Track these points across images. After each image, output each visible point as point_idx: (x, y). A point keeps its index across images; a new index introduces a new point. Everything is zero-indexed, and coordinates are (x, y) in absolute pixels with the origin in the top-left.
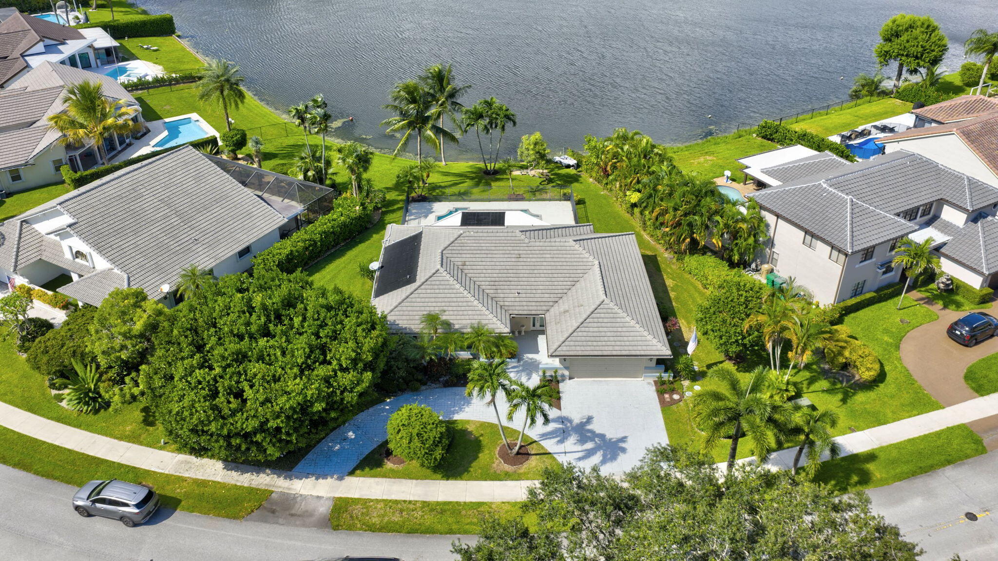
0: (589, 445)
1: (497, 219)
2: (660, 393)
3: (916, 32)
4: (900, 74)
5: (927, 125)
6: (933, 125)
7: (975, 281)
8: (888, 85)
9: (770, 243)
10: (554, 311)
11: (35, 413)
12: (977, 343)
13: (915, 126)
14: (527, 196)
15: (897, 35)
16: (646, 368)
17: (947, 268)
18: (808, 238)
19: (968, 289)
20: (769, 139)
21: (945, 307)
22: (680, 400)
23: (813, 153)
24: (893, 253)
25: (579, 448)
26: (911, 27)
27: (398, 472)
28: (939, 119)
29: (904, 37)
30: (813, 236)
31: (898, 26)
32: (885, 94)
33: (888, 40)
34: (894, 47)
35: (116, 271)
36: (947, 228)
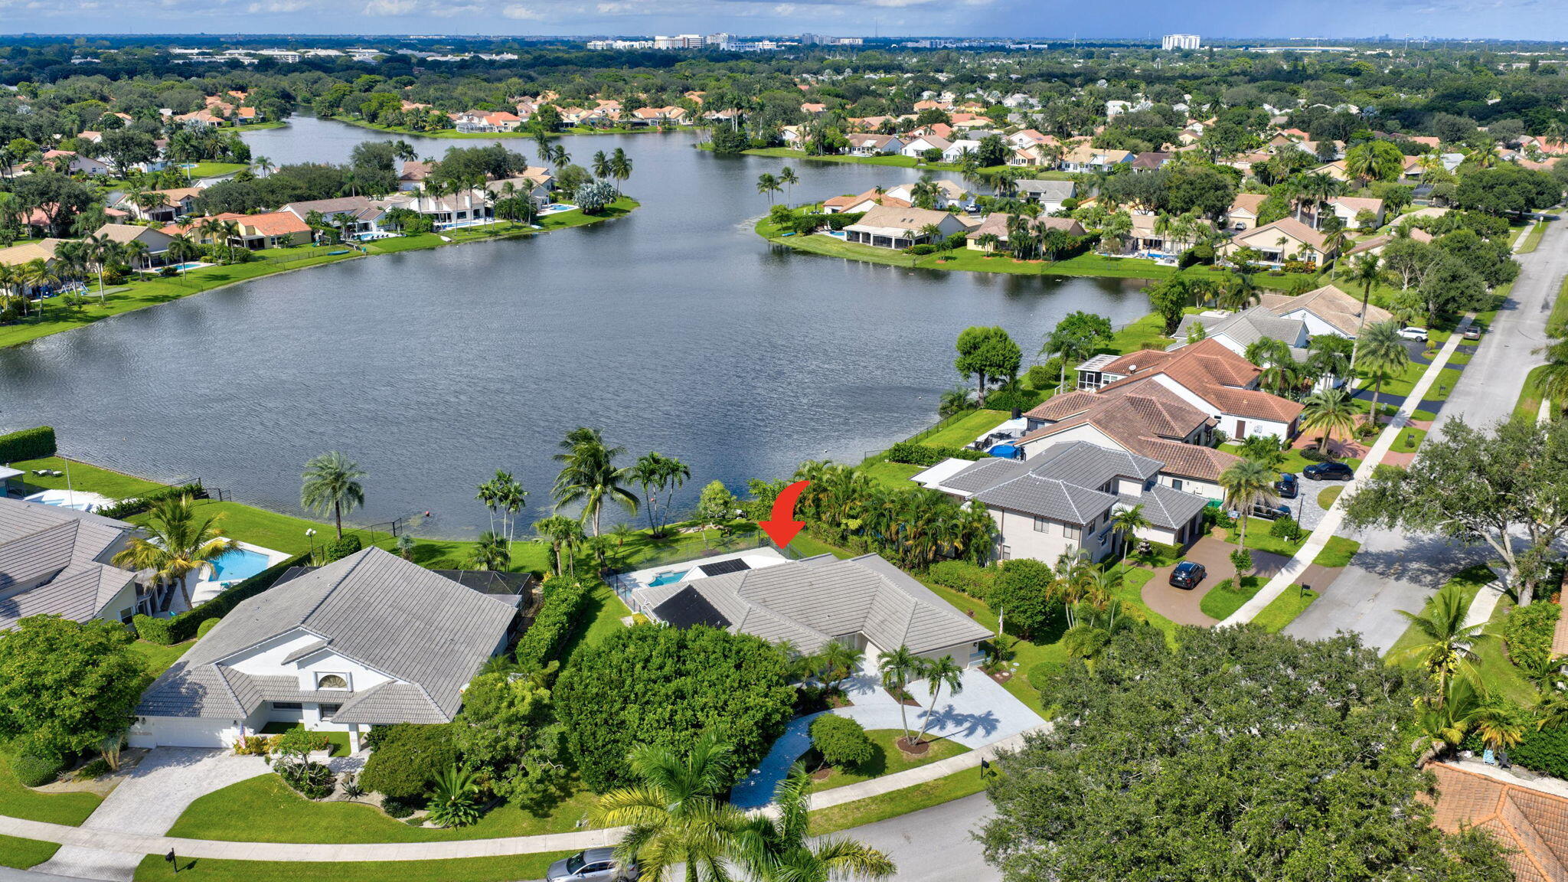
0: (967, 725)
1: (739, 565)
2: (991, 674)
3: (993, 341)
4: (982, 385)
5: (1040, 426)
6: (1047, 425)
7: (1168, 539)
8: (974, 396)
9: (1000, 538)
10: (869, 624)
11: (401, 842)
12: (1195, 585)
13: (1029, 429)
14: (719, 549)
15: (975, 347)
16: (971, 656)
17: (1141, 533)
18: (1039, 523)
19: (1166, 547)
20: (904, 462)
21: (1155, 566)
22: (1011, 676)
23: (969, 463)
24: (1109, 522)
25: (960, 729)
26: (987, 338)
27: (824, 785)
28: (1051, 418)
29: (983, 348)
30: (1044, 519)
31: (975, 338)
32: (974, 406)
33: (967, 353)
34: (976, 359)
35: (400, 682)
36: (1127, 499)
